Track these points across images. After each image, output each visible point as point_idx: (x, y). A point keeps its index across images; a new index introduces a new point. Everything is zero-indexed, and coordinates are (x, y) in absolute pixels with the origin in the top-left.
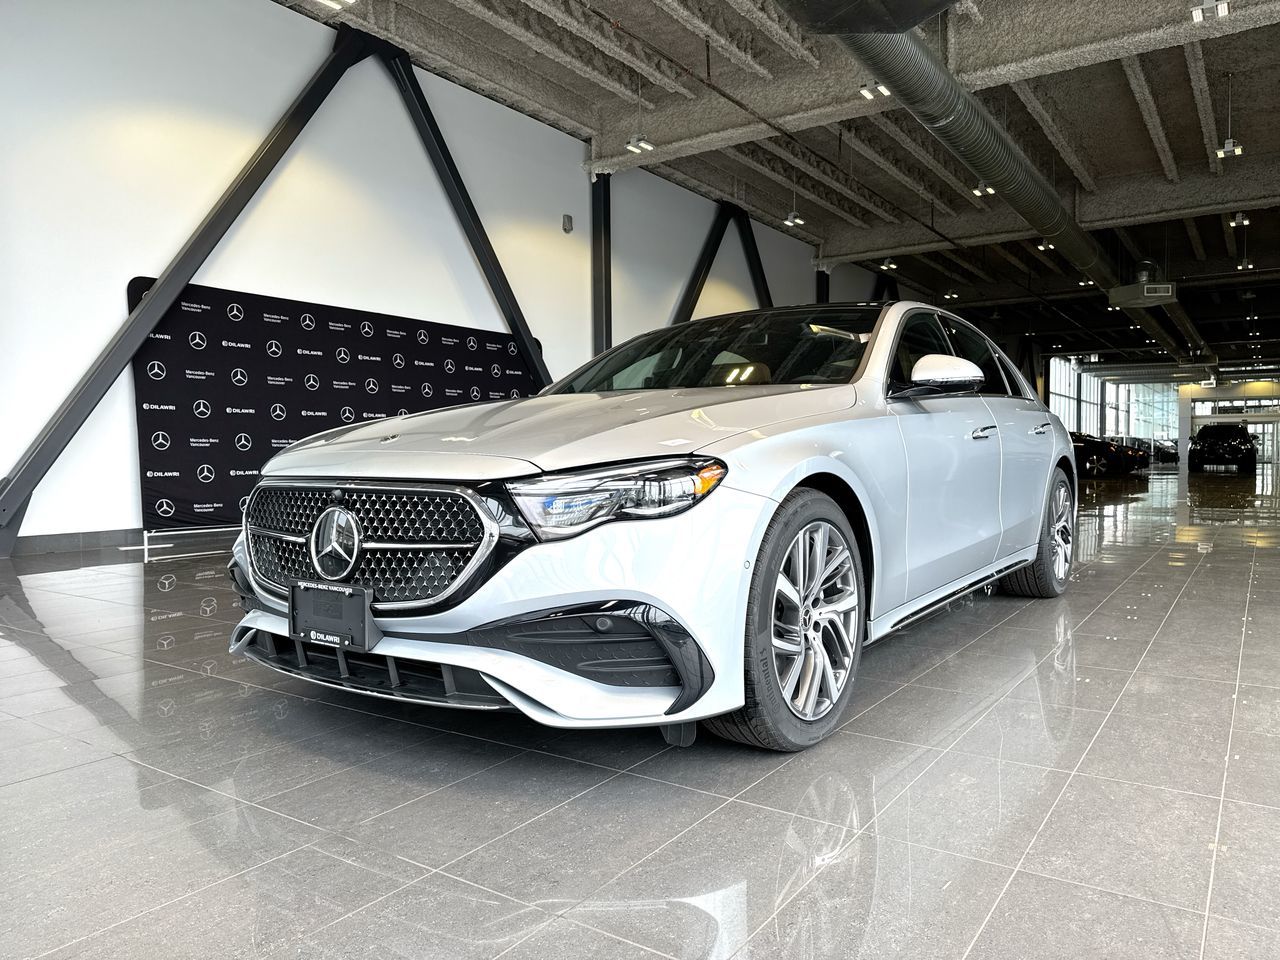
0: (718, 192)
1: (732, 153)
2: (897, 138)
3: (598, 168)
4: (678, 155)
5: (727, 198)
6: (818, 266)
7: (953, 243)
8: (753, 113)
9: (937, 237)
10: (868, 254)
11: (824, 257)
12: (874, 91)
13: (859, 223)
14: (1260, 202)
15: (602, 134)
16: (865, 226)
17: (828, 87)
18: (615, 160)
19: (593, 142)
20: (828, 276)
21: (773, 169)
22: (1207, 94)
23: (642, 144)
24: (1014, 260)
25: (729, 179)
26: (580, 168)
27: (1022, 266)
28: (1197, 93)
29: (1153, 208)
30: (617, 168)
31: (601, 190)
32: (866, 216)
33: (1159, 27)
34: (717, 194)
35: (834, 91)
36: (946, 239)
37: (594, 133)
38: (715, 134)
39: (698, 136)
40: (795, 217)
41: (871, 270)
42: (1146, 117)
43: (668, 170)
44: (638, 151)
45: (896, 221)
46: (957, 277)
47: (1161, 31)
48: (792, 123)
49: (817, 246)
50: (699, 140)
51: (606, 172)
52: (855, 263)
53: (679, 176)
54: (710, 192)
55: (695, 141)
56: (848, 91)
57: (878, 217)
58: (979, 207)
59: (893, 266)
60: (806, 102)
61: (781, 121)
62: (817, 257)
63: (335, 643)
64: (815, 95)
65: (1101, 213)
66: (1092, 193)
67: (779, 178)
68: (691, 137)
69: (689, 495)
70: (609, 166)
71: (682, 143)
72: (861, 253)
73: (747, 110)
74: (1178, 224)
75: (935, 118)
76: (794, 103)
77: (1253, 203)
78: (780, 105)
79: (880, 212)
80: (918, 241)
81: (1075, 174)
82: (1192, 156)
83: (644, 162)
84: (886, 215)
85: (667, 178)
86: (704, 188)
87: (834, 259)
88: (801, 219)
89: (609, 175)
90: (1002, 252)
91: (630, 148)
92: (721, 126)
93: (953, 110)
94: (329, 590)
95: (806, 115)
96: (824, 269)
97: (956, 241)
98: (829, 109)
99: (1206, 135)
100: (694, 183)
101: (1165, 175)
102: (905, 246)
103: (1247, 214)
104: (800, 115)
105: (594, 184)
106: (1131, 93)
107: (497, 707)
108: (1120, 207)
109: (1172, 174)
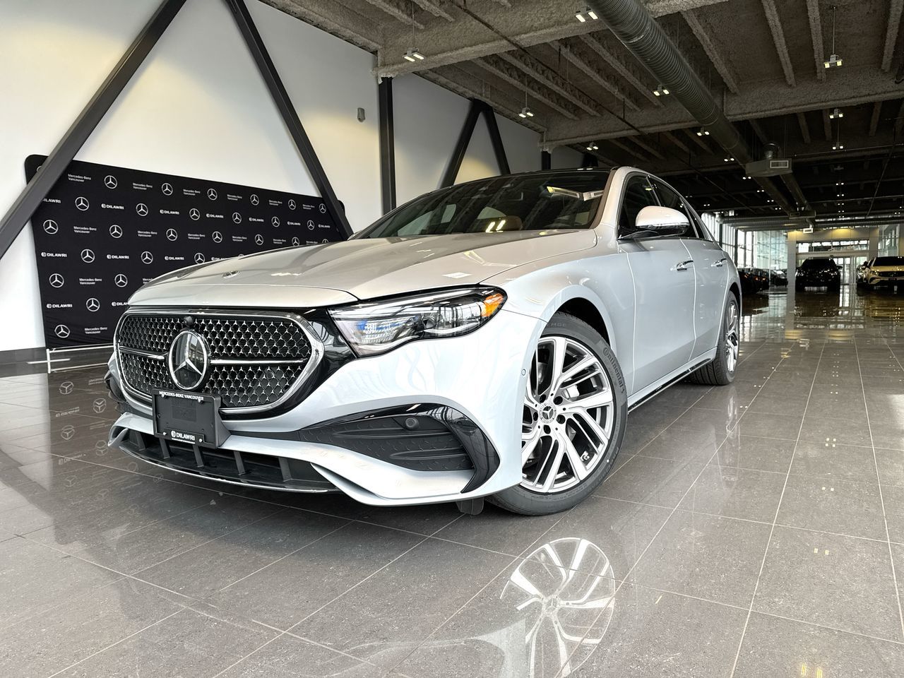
0: (471, 93)
1: (480, 63)
2: (600, 53)
3: (383, 74)
4: (442, 64)
5: (477, 97)
6: (543, 148)
7: (638, 131)
8: (498, 32)
9: (627, 126)
10: (578, 138)
11: (547, 141)
12: (586, 16)
13: (571, 116)
14: (853, 100)
15: (385, 48)
16: (576, 118)
17: (552, 13)
18: (395, 67)
19: (379, 53)
20: (550, 155)
21: (511, 76)
22: (818, 22)
23: (416, 55)
24: (679, 144)
25: (478, 83)
26: (370, 73)
27: (685, 148)
28: (811, 20)
29: (777, 106)
30: (397, 73)
31: (386, 89)
32: (576, 110)
34: (470, 94)
35: (555, 17)
36: (633, 127)
37: (380, 47)
38: (469, 48)
39: (457, 49)
40: (527, 111)
41: (579, 151)
42: (776, 38)
43: (435, 76)
44: (413, 60)
45: (598, 115)
46: (639, 156)
48: (526, 40)
49: (542, 133)
50: (458, 52)
51: (389, 76)
52: (569, 146)
53: (442, 80)
54: (465, 92)
55: (454, 53)
56: (566, 16)
57: (585, 112)
58: (656, 104)
59: (596, 148)
60: (536, 25)
61: (517, 38)
62: (542, 141)
63: (192, 441)
64: (542, 19)
65: (741, 109)
66: (735, 94)
67: (515, 82)
68: (451, 50)
69: (477, 317)
70: (391, 72)
71: (445, 55)
72: (573, 138)
73: (493, 29)
74: (794, 116)
75: (631, 36)
76: (527, 25)
77: (846, 101)
78: (516, 27)
79: (586, 108)
80: (613, 129)
81: (725, 81)
82: (806, 68)
83: (417, 69)
84: (591, 110)
85: (434, 81)
86: (461, 89)
87: (554, 143)
88: (531, 112)
89: (391, 78)
90: (669, 135)
91: (407, 58)
92: (473, 42)
93: (643, 31)
94: (184, 398)
95: (535, 34)
96: (547, 150)
97: (640, 130)
98: (552, 30)
99: (816, 52)
100: (453, 85)
101: (786, 81)
102: (604, 133)
103: (842, 110)
104: (531, 34)
105: (380, 85)
106: (766, 19)
107: (326, 491)
108: (755, 104)
109: (791, 80)
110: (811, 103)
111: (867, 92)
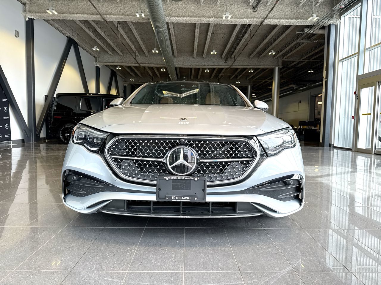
0: (69, 34)
1: (78, 22)
2: (133, 30)
3: (29, 16)
4: (64, 19)
5: (71, 37)
6: (96, 64)
7: (139, 64)
8: (98, 11)
9: (136, 62)
10: (113, 63)
11: (98, 62)
12: (140, 15)
13: (110, 53)
14: (212, 66)
15: (30, 3)
16: (112, 54)
17: (121, 9)
18: (37, 14)
19: (27, 5)
20: (99, 68)
21: (89, 31)
22: (210, 37)
23: (54, 12)
24: (150, 72)
25: (72, 30)
26: (21, 14)
27: (151, 74)
28: (208, 36)
29: (189, 64)
30: (37, 17)
31: (30, 25)
32: (113, 50)
33: (212, 18)
34: (68, 34)
35: (123, 11)
36: (138, 63)
37: (28, 2)
38: (80, 15)
39: (74, 14)
40: (97, 48)
41: (109, 68)
42: (195, 40)
43: (53, 23)
44: (51, 13)
45: (122, 55)
46: (133, 75)
47: (213, 19)
48: (108, 18)
49: (96, 58)
50: (74, 15)
51: (32, 18)
52: (107, 66)
53: (56, 25)
54: (66, 33)
55: (72, 15)
56: (127, 12)
57: (117, 52)
58: (147, 55)
59: (120, 69)
60: (113, 12)
61: (105, 16)
62: (96, 61)
64: (116, 11)
65: (177, 63)
66: (176, 57)
67: (91, 34)
68: (71, 13)
70: (34, 16)
71: (67, 15)
72: (111, 63)
73: (96, 10)
74: (191, 69)
75: (160, 28)
76: (109, 11)
77: (211, 66)
78: (104, 11)
79: (118, 51)
80: (129, 61)
81: (174, 51)
82: (201, 53)
84: (120, 52)
85: (52, 25)
86: (64, 32)
87: (102, 63)
88: (99, 49)
89: (34, 19)
90: (148, 69)
91: (48, 11)
92: (82, 12)
93: (164, 27)
94: (184, 179)
95: (114, 16)
96: (98, 66)
97: (140, 64)
98: (122, 17)
99: (206, 48)
100: (61, 29)
101: (193, 56)
102: (125, 63)
103: (209, 69)
104: (112, 16)
105: (27, 22)
106: (195, 32)
108: (182, 62)
109: (195, 56)
110: (200, 65)
111: (217, 64)
